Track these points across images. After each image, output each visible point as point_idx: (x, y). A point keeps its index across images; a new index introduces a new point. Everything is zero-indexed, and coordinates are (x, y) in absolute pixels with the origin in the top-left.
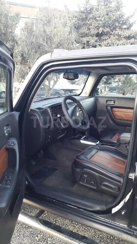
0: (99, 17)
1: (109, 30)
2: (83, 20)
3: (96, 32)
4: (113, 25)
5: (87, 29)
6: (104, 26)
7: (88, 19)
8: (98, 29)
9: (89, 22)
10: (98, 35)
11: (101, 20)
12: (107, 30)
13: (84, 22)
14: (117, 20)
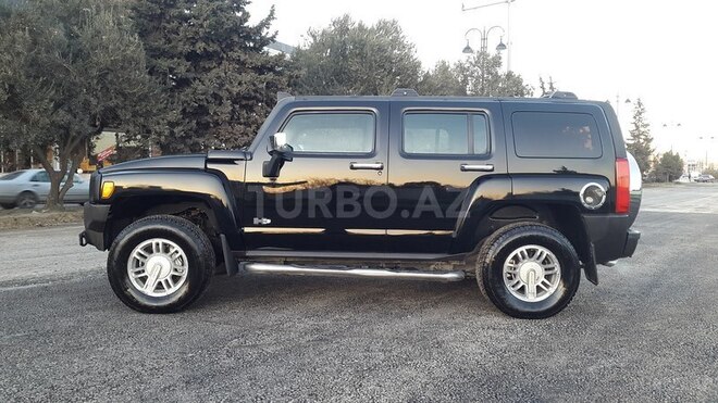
1: (219, 49)
2: (152, 18)
3: (188, 48)
4: (226, 39)
5: (164, 40)
6: (207, 39)
7: (168, 18)
8: (193, 44)
9: (168, 26)
10: (192, 57)
11: (202, 26)
12: (213, 48)
13: (155, 24)
14: (235, 30)
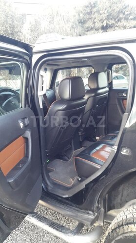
0: (103, 10)
1: (114, 22)
3: (101, 25)
4: (117, 17)
5: (92, 23)
7: (93, 13)
8: (102, 22)
9: (93, 16)
14: (121, 12)
